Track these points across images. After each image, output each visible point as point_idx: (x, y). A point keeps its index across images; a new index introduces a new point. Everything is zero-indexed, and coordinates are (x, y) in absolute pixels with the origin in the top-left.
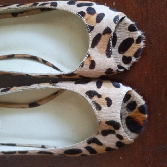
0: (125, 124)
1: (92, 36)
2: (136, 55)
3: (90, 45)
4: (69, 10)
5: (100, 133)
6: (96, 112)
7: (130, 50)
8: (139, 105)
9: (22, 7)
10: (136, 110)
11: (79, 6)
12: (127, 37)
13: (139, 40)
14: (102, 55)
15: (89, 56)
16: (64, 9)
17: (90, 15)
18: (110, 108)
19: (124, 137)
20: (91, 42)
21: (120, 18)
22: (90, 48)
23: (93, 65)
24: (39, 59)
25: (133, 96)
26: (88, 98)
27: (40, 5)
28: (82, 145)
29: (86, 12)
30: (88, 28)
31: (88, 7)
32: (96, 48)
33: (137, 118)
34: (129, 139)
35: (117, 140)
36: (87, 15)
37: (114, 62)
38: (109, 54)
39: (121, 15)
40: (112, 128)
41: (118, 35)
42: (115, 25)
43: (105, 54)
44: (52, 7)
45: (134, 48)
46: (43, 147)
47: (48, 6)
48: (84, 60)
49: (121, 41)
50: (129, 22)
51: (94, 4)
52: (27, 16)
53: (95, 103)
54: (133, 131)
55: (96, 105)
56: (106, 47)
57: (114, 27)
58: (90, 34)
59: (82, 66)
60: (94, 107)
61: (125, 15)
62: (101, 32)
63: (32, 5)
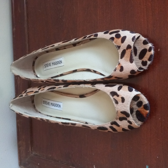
0: (135, 115)
1: (120, 51)
2: (149, 60)
3: (120, 57)
4: (105, 37)
5: (118, 119)
6: (115, 105)
7: (145, 56)
8: (144, 104)
9: (77, 40)
10: (142, 107)
11: (111, 33)
12: (143, 49)
13: (150, 49)
14: (127, 62)
15: (119, 64)
16: (102, 37)
17: (117, 39)
18: (123, 104)
19: (132, 123)
20: (120, 56)
21: (136, 37)
22: (120, 59)
23: (122, 69)
24: (91, 70)
25: (141, 98)
26: (111, 96)
27: (87, 38)
28: (107, 125)
29: (115, 37)
30: (117, 47)
31: (116, 33)
32: (123, 58)
33: (142, 112)
34: (136, 124)
35: (129, 124)
36: (116, 39)
37: (135, 66)
38: (131, 61)
39: (137, 35)
40: (125, 116)
41: (137, 48)
42: (133, 43)
43: (129, 61)
44: (95, 37)
45: (148, 55)
46: (86, 123)
47: (92, 37)
48: (117, 67)
49: (140, 52)
50: (143, 38)
51: (120, 30)
52: (82, 45)
53: (115, 99)
54: (139, 120)
55: (115, 101)
56: (129, 57)
57: (133, 44)
58: (119, 51)
59: (115, 70)
60: (114, 102)
61: (140, 35)
62: (125, 48)
63: (83, 38)
